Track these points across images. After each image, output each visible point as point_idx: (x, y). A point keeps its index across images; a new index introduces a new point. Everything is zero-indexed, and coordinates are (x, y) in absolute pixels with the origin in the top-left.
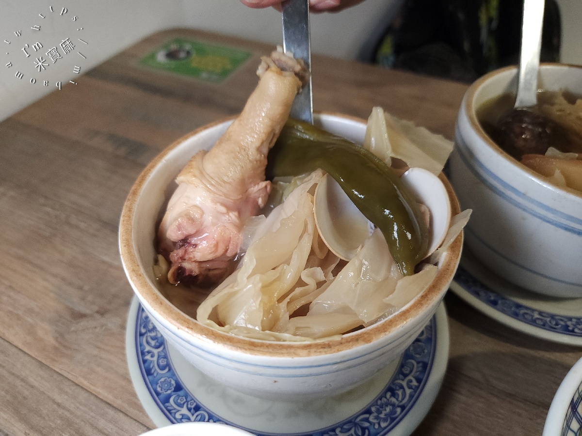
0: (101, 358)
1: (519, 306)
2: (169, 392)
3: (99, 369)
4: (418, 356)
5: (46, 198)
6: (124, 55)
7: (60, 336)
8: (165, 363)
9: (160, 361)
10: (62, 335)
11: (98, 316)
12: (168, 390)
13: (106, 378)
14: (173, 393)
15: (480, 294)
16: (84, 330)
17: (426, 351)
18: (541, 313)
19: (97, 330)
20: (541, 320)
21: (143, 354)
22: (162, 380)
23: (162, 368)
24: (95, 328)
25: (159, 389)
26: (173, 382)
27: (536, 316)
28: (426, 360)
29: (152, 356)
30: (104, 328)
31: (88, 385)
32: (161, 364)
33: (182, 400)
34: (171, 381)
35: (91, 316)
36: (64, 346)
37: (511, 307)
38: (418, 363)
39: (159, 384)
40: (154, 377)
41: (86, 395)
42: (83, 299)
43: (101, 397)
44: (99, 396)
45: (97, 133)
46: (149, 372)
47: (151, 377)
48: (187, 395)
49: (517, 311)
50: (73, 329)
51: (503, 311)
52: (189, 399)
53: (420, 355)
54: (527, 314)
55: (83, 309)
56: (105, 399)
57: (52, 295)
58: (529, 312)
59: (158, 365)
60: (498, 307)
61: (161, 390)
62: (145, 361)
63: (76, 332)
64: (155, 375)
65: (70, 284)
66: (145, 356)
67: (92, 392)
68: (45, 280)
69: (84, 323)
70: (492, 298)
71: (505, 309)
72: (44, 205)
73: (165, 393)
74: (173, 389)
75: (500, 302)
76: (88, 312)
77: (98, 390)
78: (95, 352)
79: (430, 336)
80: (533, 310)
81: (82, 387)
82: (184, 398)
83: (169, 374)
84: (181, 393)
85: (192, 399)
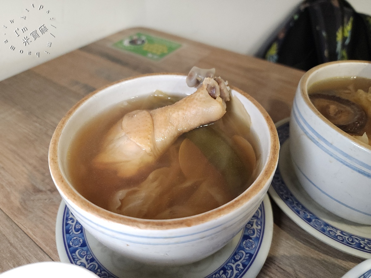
0: (44, 219)
1: (327, 225)
2: (77, 246)
3: (41, 226)
4: (247, 249)
5: (38, 117)
6: (105, 40)
7: (24, 202)
8: (80, 228)
9: (77, 226)
10: (24, 201)
11: (49, 193)
12: (76, 245)
13: (44, 232)
14: (79, 248)
15: (300, 213)
16: (38, 200)
17: (254, 246)
18: (342, 232)
19: (46, 201)
20: (342, 237)
21: (67, 219)
22: (75, 238)
23: (77, 231)
24: (46, 200)
25: (71, 244)
26: (81, 241)
27: (338, 233)
28: (252, 252)
29: (73, 222)
30: (51, 200)
31: (32, 234)
32: (77, 228)
33: (84, 253)
34: (80, 240)
35: (45, 192)
36: (25, 208)
37: (321, 225)
38: (246, 254)
39: (72, 240)
40: (70, 235)
41: (29, 240)
42: (43, 181)
43: (37, 244)
44: (36, 243)
45: (77, 83)
46: (68, 232)
47: (68, 235)
48: (88, 250)
49: (325, 228)
50: (32, 198)
51: (315, 227)
52: (89, 253)
53: (249, 248)
54: (332, 231)
55: (41, 187)
56: (39, 246)
57: (25, 176)
58: (334, 230)
59: (75, 228)
60: (312, 223)
61: (72, 245)
62: (67, 224)
63: (33, 200)
64: (71, 234)
65: (38, 171)
66: (68, 221)
67: (33, 239)
68: (24, 166)
69: (39, 196)
70: (309, 217)
71: (316, 225)
72: (36, 122)
73: (74, 246)
74: (80, 245)
75: (313, 220)
76: (44, 189)
77: (37, 239)
78: (41, 214)
79: (258, 236)
80: (337, 229)
81: (28, 236)
82: (85, 252)
83: (80, 235)
84: (85, 248)
85: (91, 254)
